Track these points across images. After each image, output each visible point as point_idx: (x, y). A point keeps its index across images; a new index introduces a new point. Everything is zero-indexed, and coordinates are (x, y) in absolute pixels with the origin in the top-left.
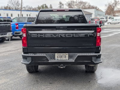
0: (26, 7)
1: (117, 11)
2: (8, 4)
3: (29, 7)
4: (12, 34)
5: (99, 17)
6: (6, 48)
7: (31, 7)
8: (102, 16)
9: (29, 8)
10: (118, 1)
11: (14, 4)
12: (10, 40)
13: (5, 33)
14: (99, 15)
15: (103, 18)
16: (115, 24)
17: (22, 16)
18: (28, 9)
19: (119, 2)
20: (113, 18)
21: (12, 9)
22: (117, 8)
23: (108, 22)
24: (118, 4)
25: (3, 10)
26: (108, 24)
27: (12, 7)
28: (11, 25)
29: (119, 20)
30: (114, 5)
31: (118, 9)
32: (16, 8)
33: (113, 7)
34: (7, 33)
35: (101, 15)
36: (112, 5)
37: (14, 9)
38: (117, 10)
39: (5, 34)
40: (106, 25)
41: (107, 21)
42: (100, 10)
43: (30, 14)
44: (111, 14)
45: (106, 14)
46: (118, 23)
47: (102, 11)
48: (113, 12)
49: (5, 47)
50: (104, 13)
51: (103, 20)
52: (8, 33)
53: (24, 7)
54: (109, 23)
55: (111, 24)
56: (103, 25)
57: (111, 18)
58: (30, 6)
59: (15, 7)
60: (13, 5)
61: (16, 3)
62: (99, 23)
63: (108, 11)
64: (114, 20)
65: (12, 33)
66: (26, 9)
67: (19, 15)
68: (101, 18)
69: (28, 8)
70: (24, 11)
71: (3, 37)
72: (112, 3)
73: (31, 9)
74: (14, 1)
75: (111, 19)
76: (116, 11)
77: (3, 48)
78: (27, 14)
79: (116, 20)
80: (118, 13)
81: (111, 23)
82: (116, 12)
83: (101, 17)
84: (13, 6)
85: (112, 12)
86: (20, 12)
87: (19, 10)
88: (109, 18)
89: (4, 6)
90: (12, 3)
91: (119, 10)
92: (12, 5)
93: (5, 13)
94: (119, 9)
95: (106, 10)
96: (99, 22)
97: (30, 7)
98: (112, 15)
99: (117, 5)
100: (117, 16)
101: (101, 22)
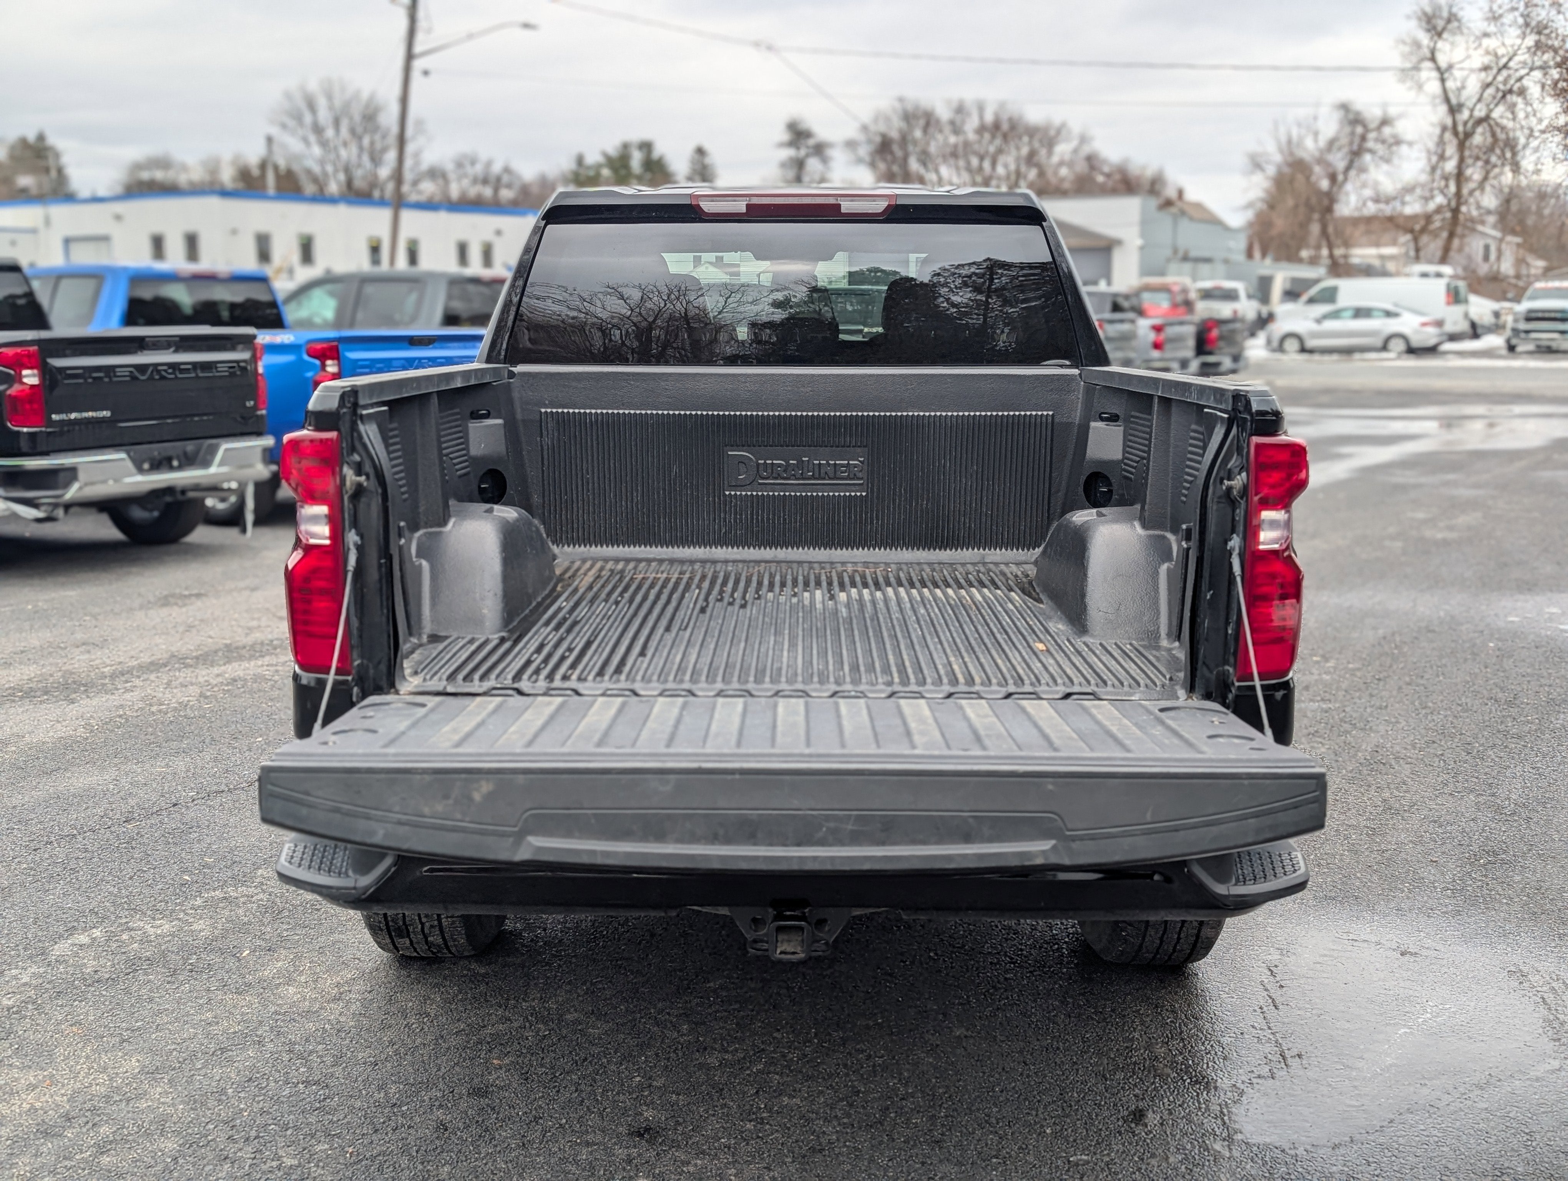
0: (449, 167)
1: (1369, 220)
2: (270, 140)
3: (479, 169)
4: (269, 456)
5: (1187, 281)
6: (194, 610)
7: (507, 170)
8: (1220, 268)
9: (485, 181)
10: (1385, 122)
11: (330, 133)
12: (250, 517)
13: (190, 446)
14: (1186, 258)
15: (1230, 296)
16: (1348, 351)
17: (413, 258)
18: (473, 192)
19: (1387, 131)
20: (1329, 295)
21: (310, 189)
22: (1368, 192)
23: (1279, 327)
24: (1380, 148)
25: (214, 202)
26: (1280, 348)
27: (316, 169)
28: (255, 359)
29: (1388, 314)
30: (1339, 161)
31: (1377, 200)
32: (349, 183)
33: (1333, 178)
34: (213, 451)
35: (1208, 260)
36: (1320, 161)
37: (333, 188)
38: (1371, 208)
39: (188, 461)
40: (1261, 368)
41: (1264, 321)
42: (1199, 206)
43: (489, 236)
44: (1304, 254)
45: (1250, 255)
46: (1384, 348)
47: (1214, 221)
48: (1324, 232)
49: (183, 599)
50: (1239, 244)
51: (1225, 310)
52: (226, 446)
53: (434, 173)
54: (1292, 345)
55: (1303, 350)
56: (1227, 363)
57: (1313, 291)
58: (489, 164)
59: (347, 170)
60: (324, 144)
61: (352, 131)
62: (1191, 343)
63: (1280, 224)
64: (1335, 315)
65: (269, 441)
66: (455, 191)
67: (375, 250)
68: (1207, 295)
69: (475, 181)
70: (429, 206)
71: (169, 490)
72: (1322, 142)
73: (506, 194)
74: (331, 108)
75: (1311, 301)
76: (1355, 221)
77: (158, 615)
78: (462, 236)
79: (1360, 313)
80: (1377, 245)
81: (1311, 343)
82: (1358, 232)
83: (1208, 284)
84: (322, 162)
85: (1315, 229)
86: (384, 215)
87: (382, 203)
88: (1291, 294)
89: (235, 161)
90: (318, 130)
91: (1387, 210)
92: (317, 150)
93: (234, 232)
94: (1388, 200)
95: (1249, 215)
96: (1189, 331)
97: (497, 168)
98: (1313, 261)
99: (1367, 157)
100: (1368, 271)
101: (1215, 333)
